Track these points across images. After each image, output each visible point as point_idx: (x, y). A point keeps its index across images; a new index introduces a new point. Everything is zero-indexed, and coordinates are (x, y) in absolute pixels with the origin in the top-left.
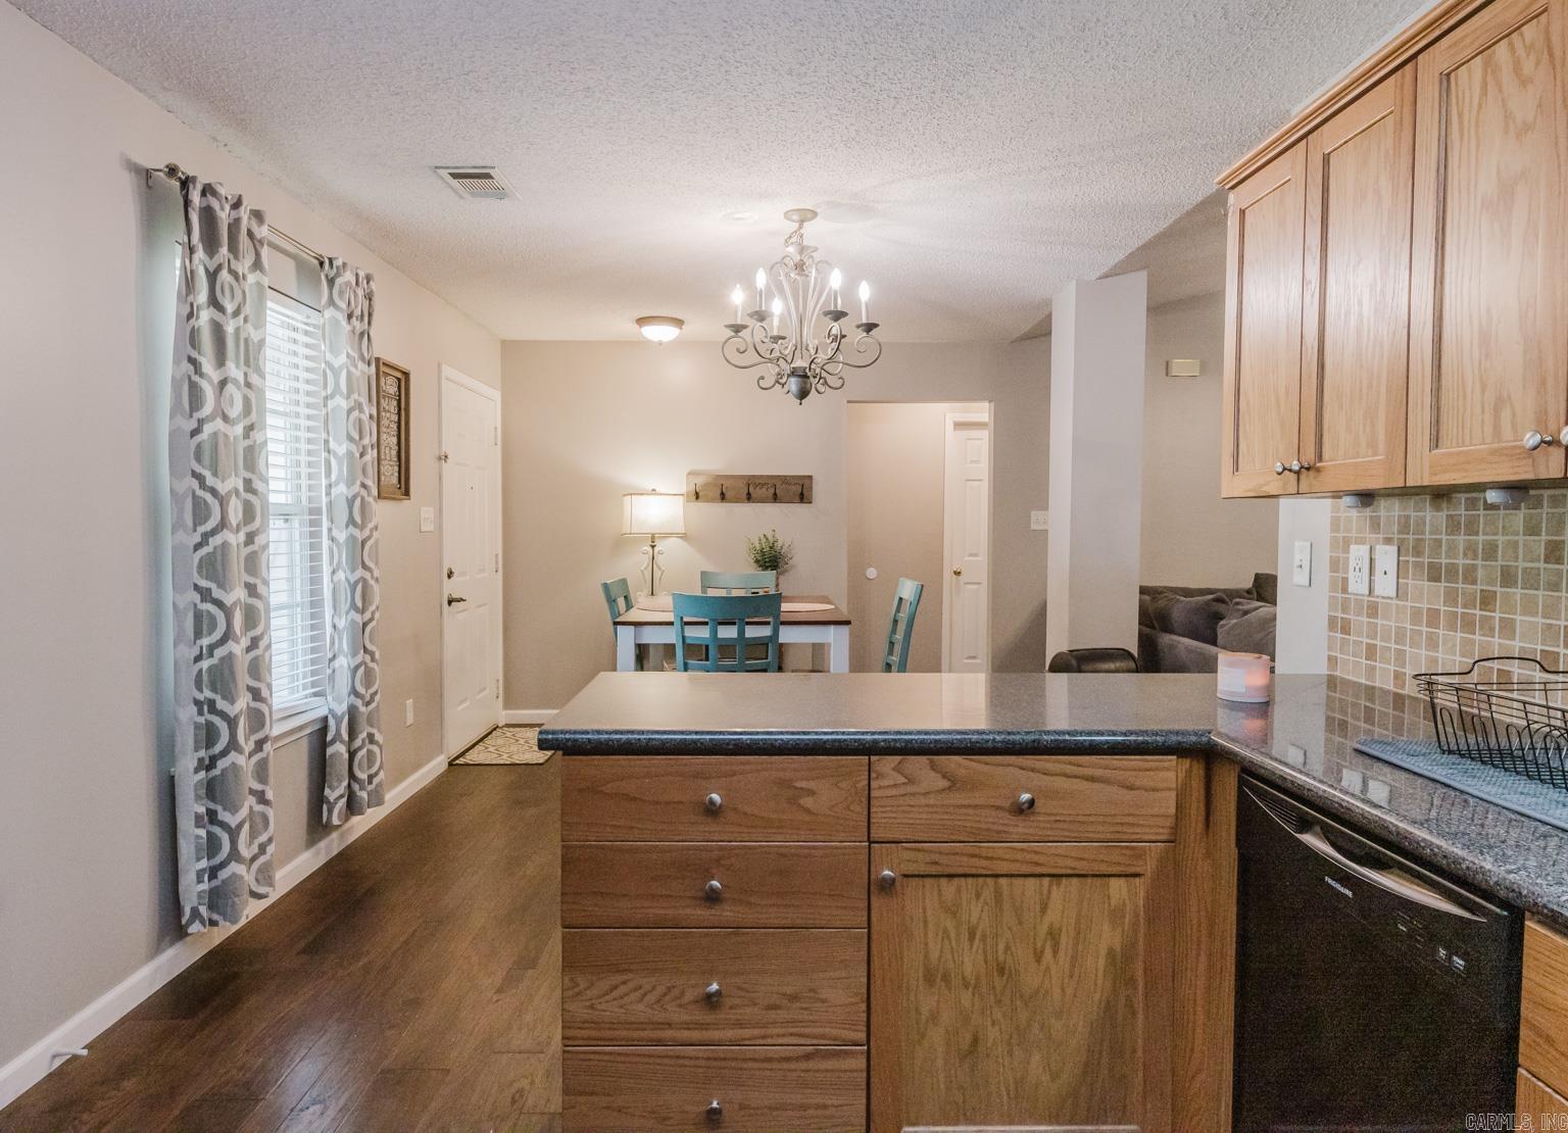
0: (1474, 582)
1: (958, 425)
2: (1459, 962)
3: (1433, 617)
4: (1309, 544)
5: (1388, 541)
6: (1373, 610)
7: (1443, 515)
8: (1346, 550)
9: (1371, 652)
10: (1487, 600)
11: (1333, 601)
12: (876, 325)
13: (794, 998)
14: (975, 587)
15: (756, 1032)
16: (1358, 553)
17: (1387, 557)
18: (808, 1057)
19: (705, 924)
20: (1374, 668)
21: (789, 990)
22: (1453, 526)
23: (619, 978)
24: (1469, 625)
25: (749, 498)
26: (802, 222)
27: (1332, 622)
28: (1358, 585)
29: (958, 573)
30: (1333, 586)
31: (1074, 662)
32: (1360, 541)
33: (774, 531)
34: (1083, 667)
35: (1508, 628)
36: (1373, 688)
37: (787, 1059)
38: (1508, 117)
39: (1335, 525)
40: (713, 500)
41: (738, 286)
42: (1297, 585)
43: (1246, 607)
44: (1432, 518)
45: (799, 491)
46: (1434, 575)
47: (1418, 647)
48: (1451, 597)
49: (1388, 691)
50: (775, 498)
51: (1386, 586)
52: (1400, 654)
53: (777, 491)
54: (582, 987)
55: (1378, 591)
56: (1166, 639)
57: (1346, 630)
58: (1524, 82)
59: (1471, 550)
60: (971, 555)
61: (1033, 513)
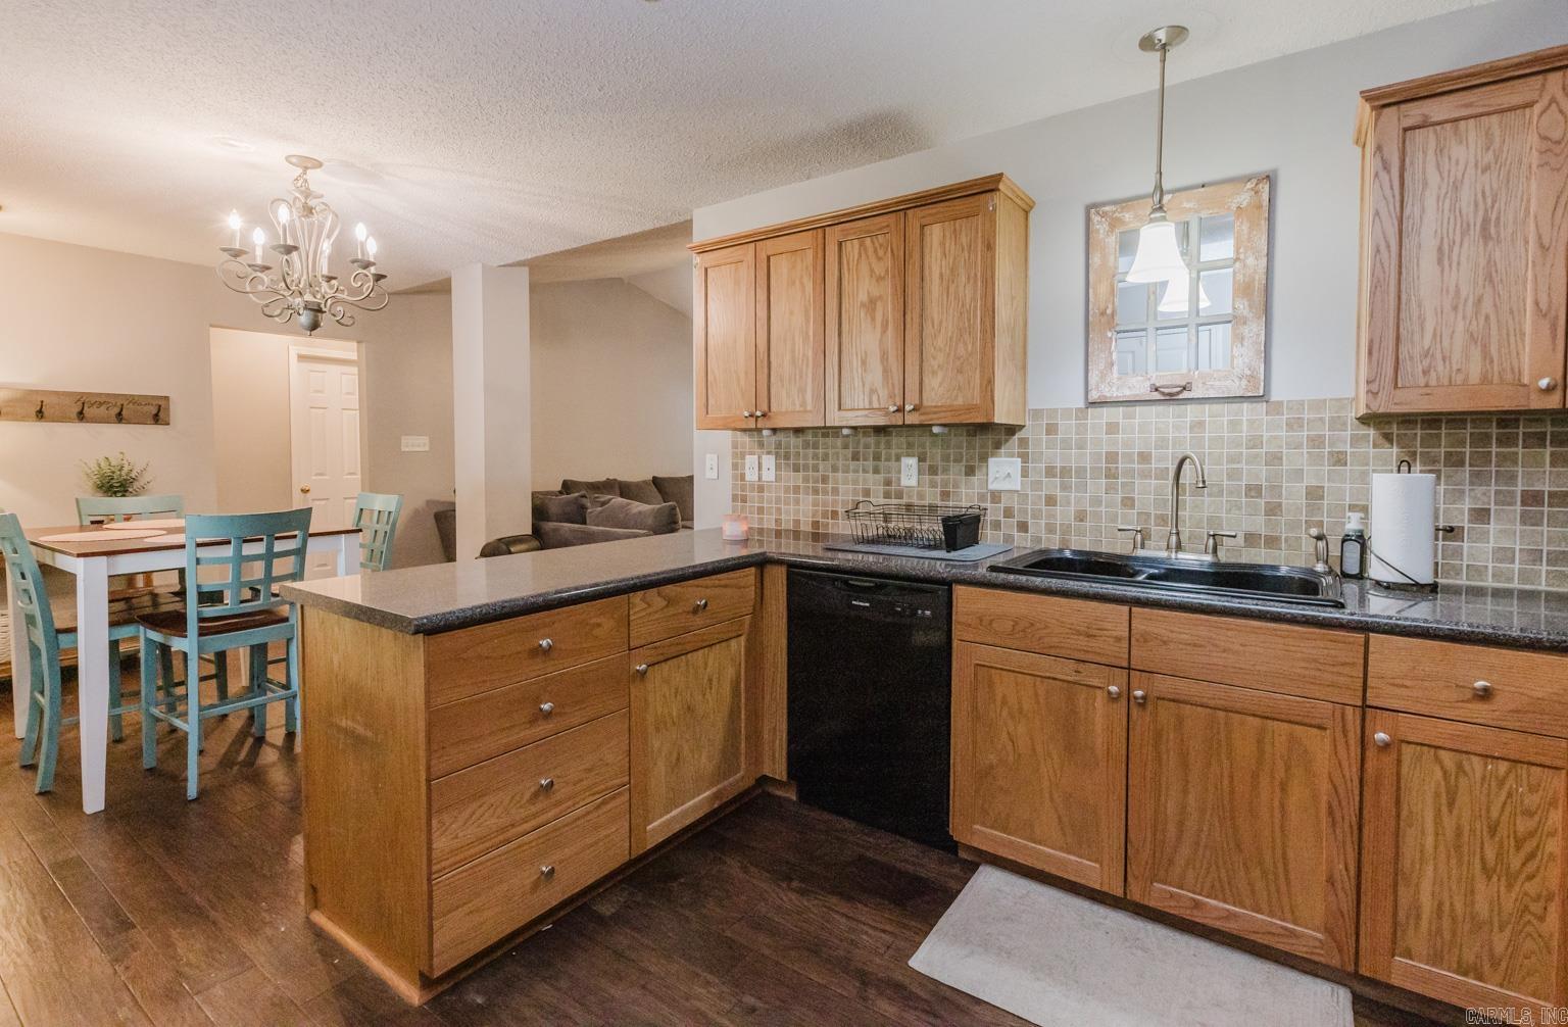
0: (818, 471)
1: (302, 358)
2: (928, 613)
3: (797, 489)
4: (716, 456)
5: (769, 453)
6: (761, 489)
7: (800, 440)
8: (743, 458)
9: (761, 510)
10: (825, 480)
11: (734, 487)
12: (384, 277)
13: (589, 770)
14: (323, 502)
15: (570, 803)
16: (751, 461)
17: (769, 461)
18: (598, 807)
19: (530, 741)
20: (762, 519)
21: (587, 766)
22: (806, 445)
23: (475, 805)
24: (816, 491)
25: (81, 416)
26: (306, 168)
27: (735, 498)
28: (751, 476)
29: (305, 491)
30: (735, 477)
31: (504, 547)
32: (751, 454)
33: (122, 453)
34: (512, 549)
35: (835, 491)
36: (762, 529)
37: (588, 813)
38: (872, 271)
39: (735, 446)
40: (24, 418)
41: (234, 211)
42: (709, 479)
43: (602, 500)
44: (793, 440)
45: (157, 413)
46: (796, 469)
47: (789, 504)
48: (806, 480)
49: (771, 530)
50: (120, 418)
51: (769, 475)
52: (779, 510)
53: (124, 413)
54: (448, 824)
55: (764, 479)
56: (551, 525)
57: (744, 500)
58: (879, 259)
59: (815, 457)
60: (317, 475)
61: (403, 437)
